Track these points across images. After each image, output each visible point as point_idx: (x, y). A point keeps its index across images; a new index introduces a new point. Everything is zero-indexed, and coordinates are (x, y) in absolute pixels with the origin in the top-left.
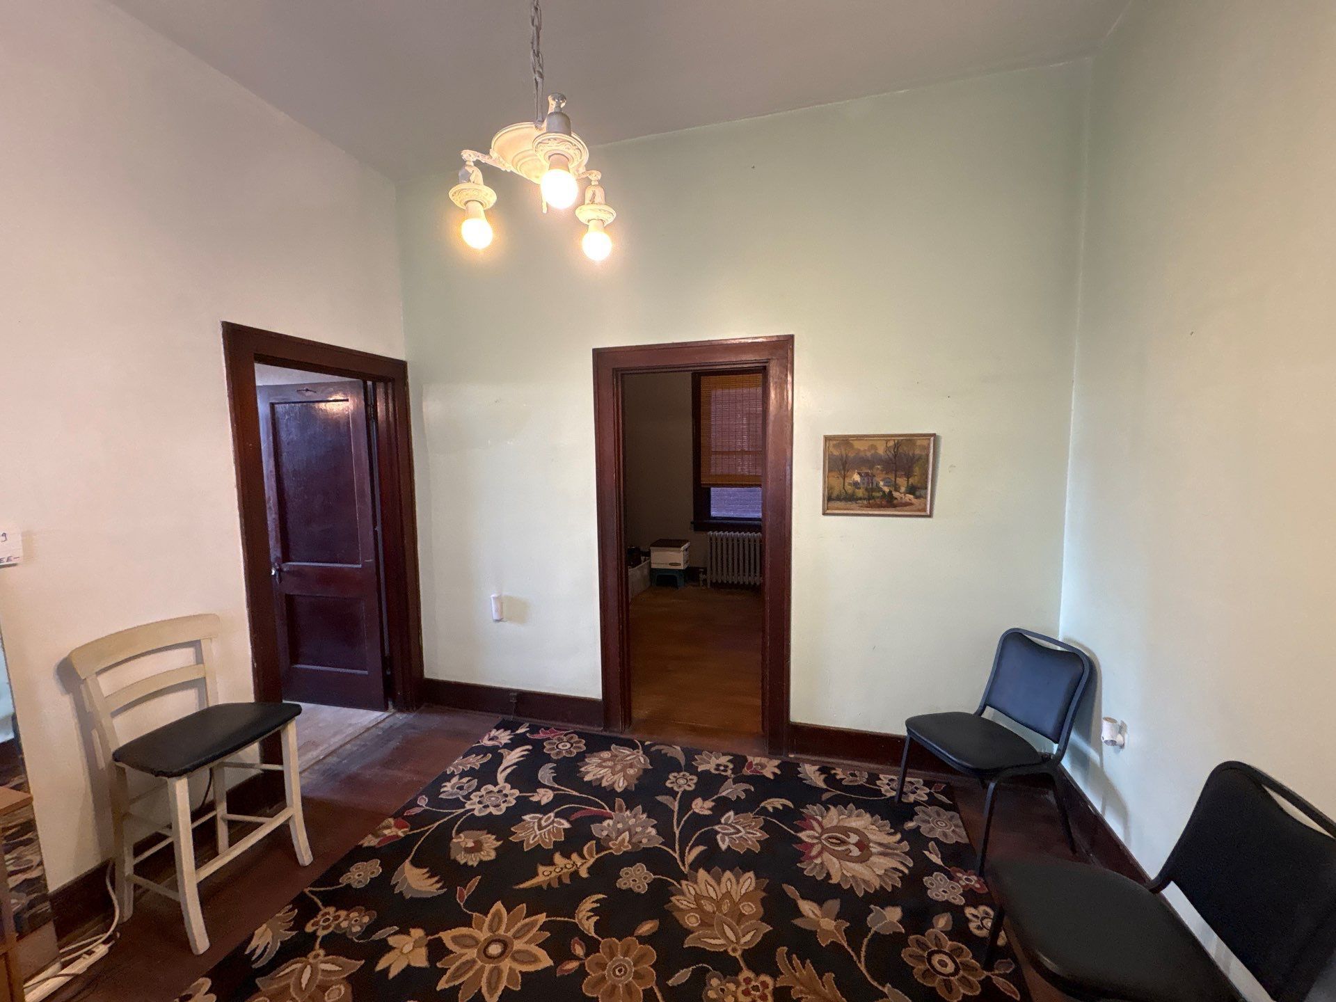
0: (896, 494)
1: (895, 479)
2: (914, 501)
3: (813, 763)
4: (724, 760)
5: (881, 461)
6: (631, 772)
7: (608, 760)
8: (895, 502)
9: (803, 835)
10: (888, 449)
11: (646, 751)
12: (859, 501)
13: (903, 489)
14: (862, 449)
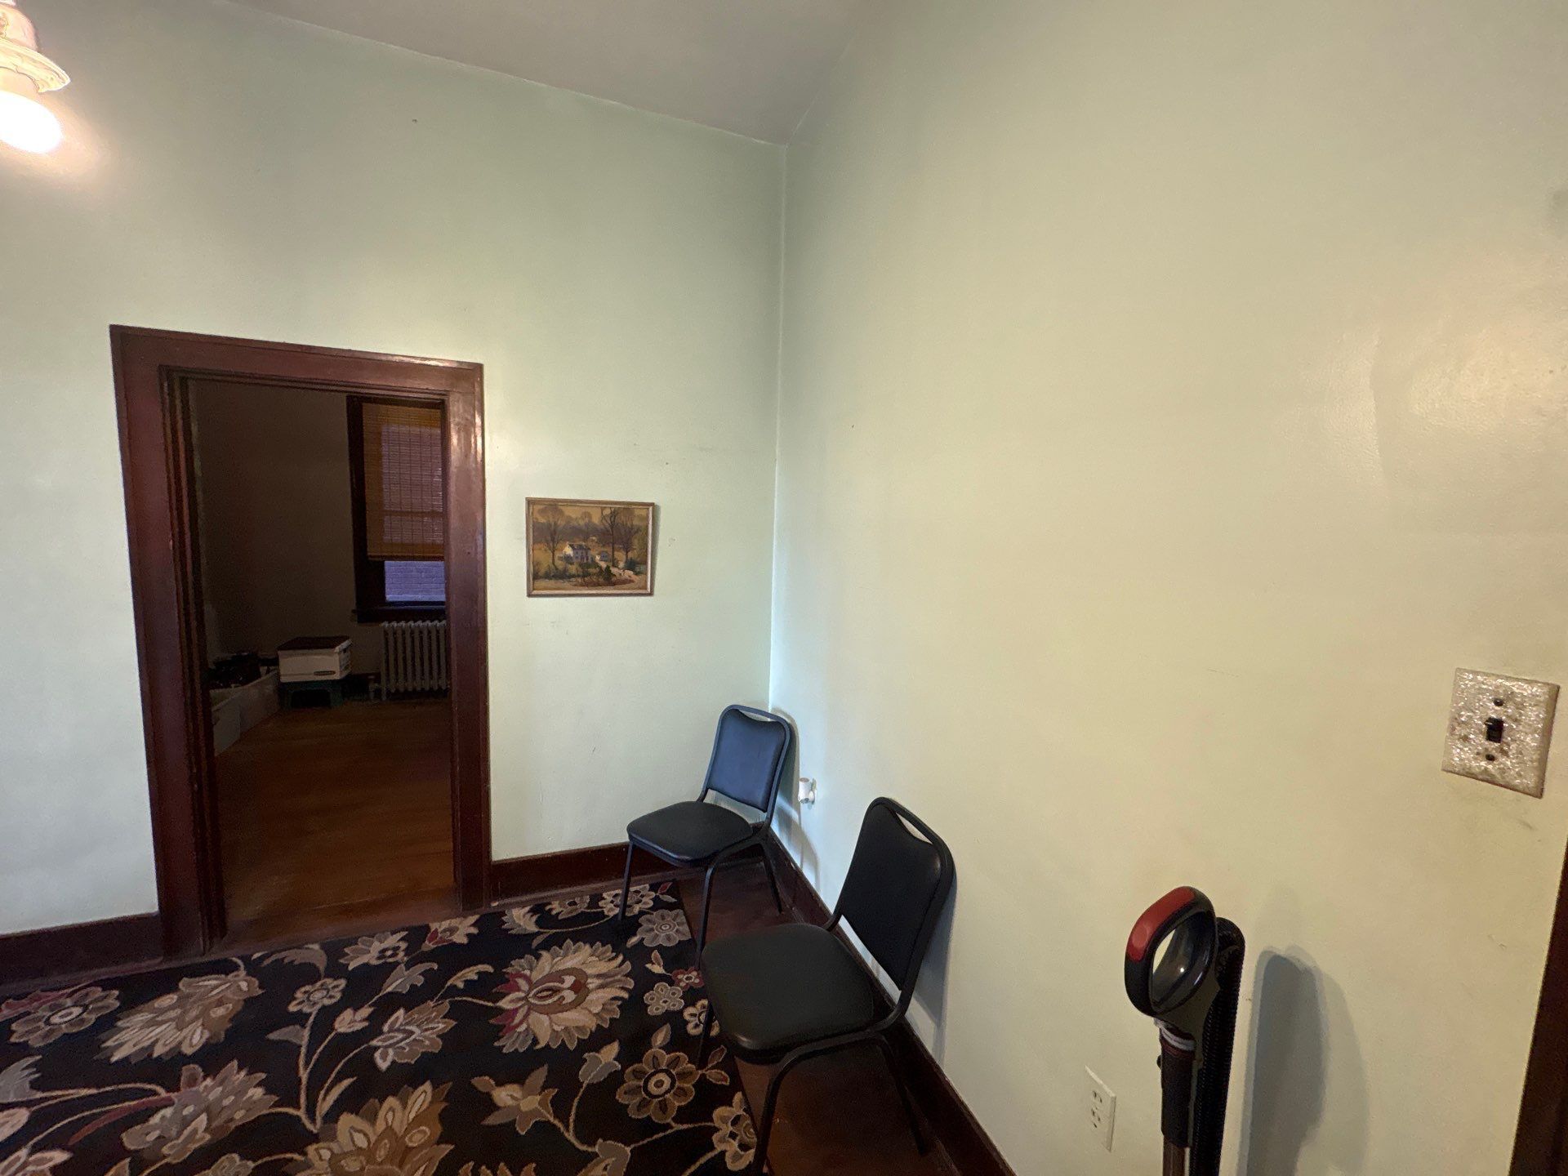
0: (614, 570)
1: (613, 552)
2: (634, 577)
3: (522, 905)
4: (393, 940)
5: (594, 530)
6: (220, 1011)
7: (171, 1008)
8: (614, 579)
9: (504, 1004)
10: (603, 517)
11: (253, 968)
12: (573, 579)
13: (621, 565)
14: (574, 516)
